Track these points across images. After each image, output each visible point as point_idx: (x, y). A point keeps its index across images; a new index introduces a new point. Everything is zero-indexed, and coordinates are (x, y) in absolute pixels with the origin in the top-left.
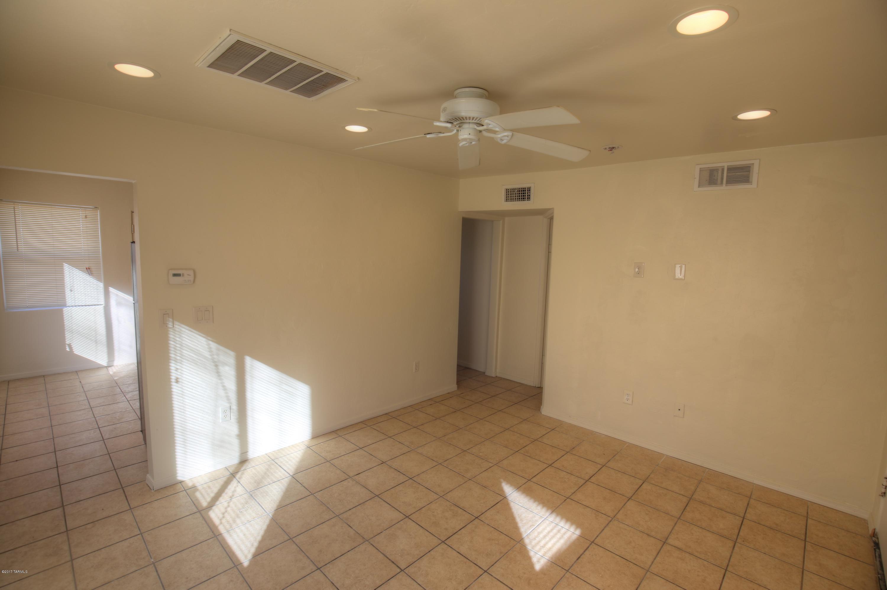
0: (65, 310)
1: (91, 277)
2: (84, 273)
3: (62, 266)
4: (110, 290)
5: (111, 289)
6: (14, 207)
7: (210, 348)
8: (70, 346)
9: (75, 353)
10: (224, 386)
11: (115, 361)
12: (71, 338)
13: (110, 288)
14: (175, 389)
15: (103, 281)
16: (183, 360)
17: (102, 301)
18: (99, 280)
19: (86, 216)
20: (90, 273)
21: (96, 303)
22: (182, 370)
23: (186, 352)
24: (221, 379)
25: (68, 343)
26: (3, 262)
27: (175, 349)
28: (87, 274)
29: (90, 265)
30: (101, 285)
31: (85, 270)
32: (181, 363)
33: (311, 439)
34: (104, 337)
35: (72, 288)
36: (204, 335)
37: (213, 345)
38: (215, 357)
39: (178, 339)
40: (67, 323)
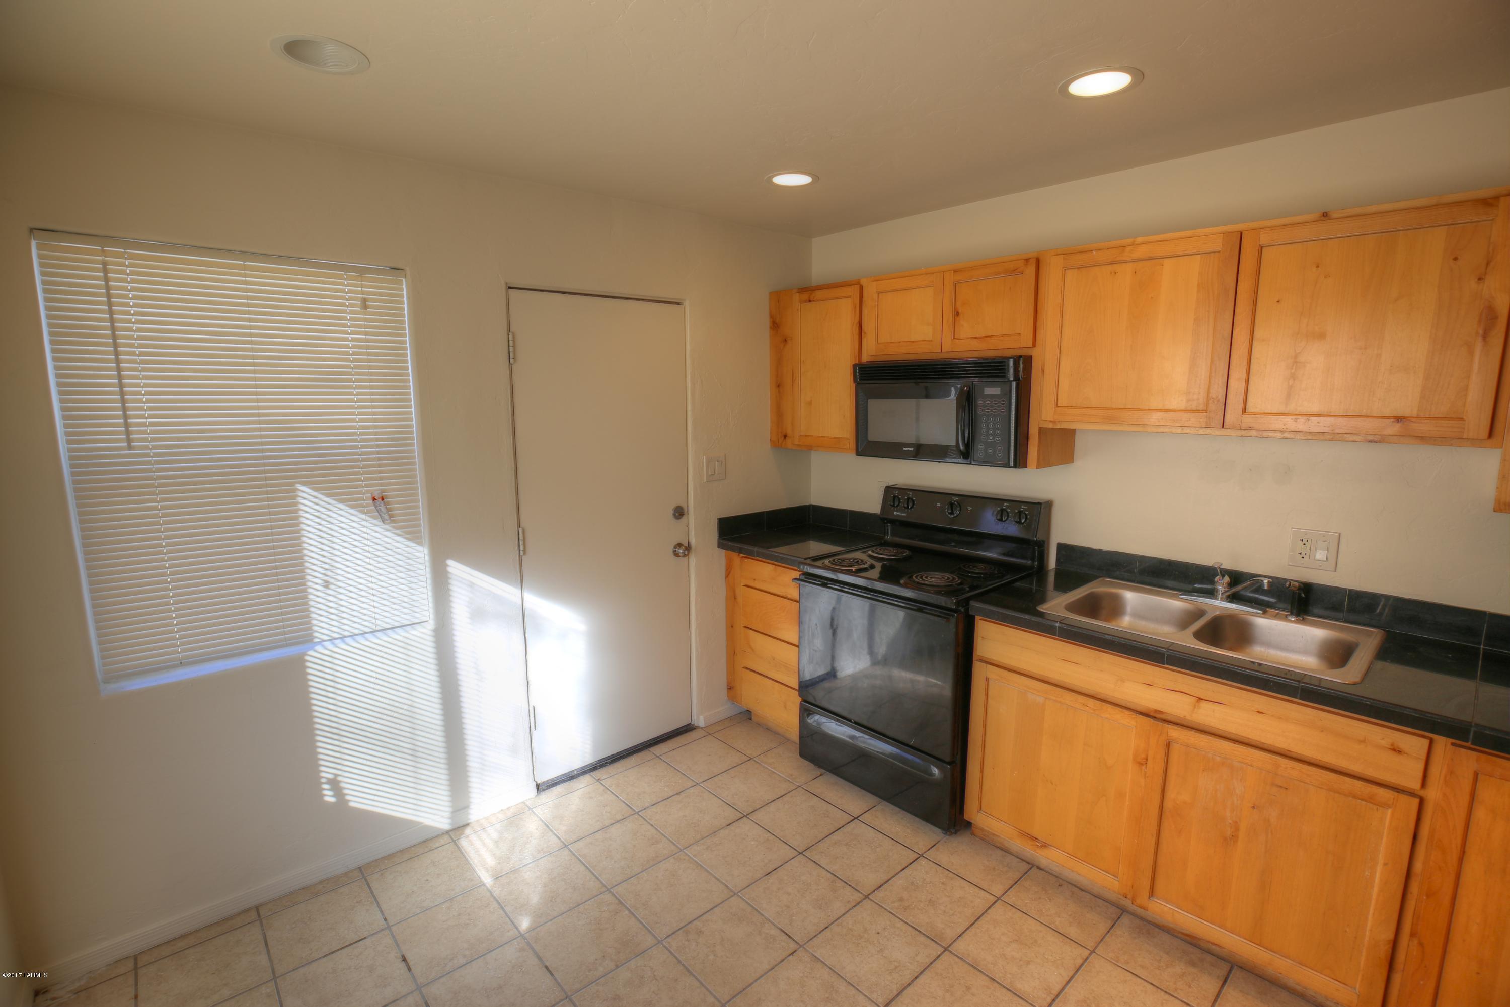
0: (315, 658)
1: (388, 530)
2: (364, 516)
3: (292, 495)
4: (450, 569)
5: (455, 568)
6: (105, 264)
8: (335, 784)
9: (352, 804)
11: (472, 806)
12: (338, 755)
13: (450, 563)
15: (426, 539)
17: (426, 610)
18: (413, 536)
19: (365, 301)
20: (385, 514)
21: (406, 619)
25: (331, 776)
26: (77, 498)
28: (374, 517)
29: (382, 485)
30: (422, 554)
31: (368, 505)
34: (438, 733)
35: (329, 573)
40: (320, 705)
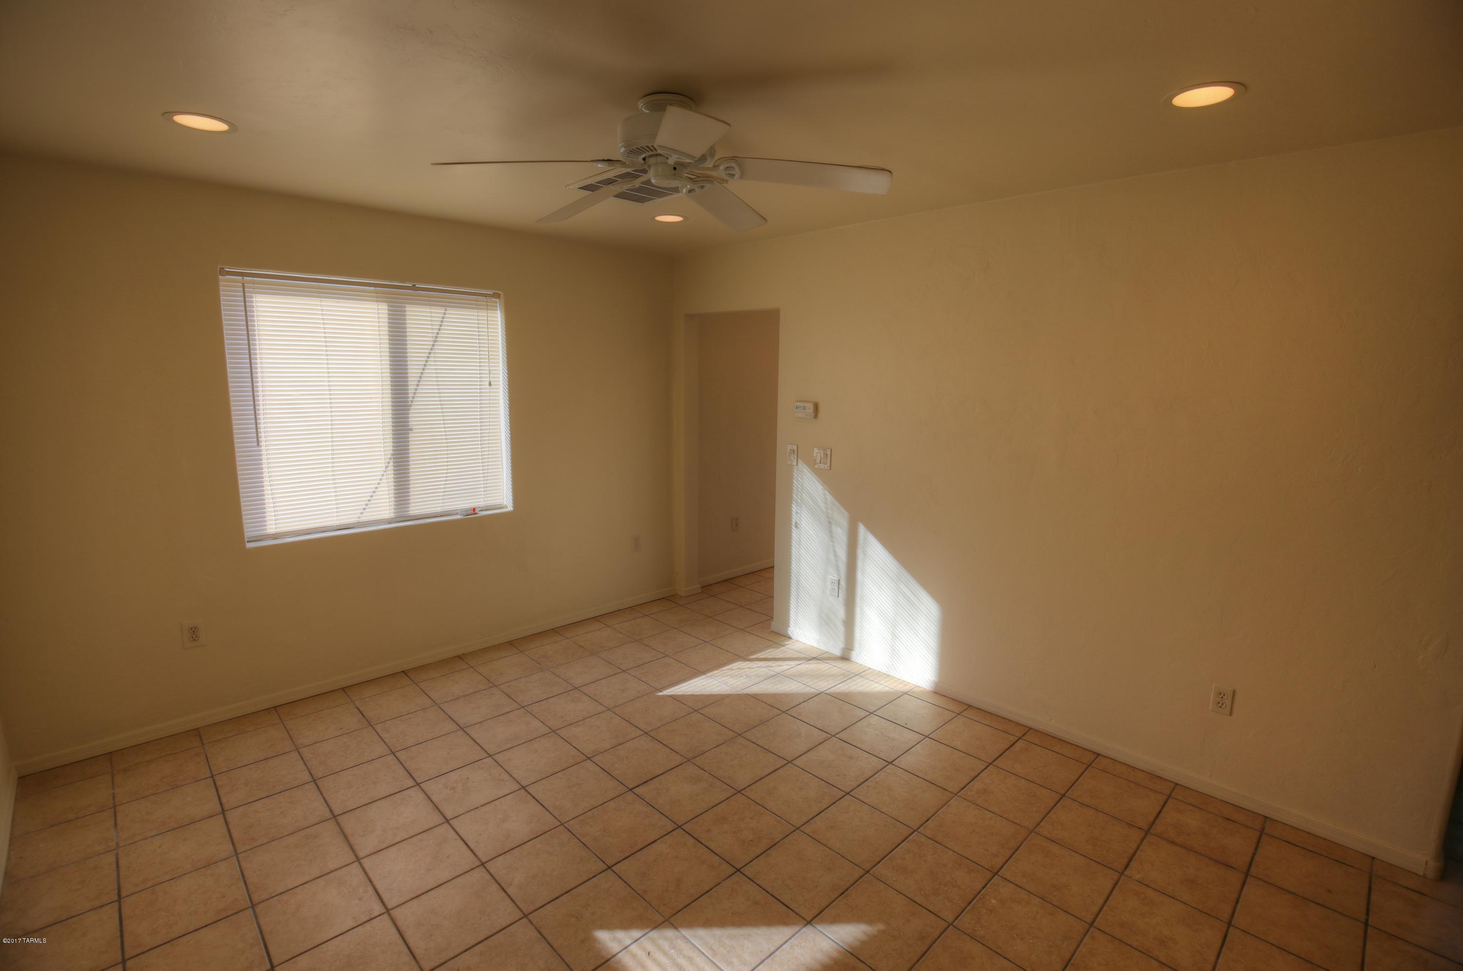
7: (826, 499)
10: (835, 551)
14: (795, 533)
16: (802, 504)
22: (801, 516)
23: (806, 497)
24: (832, 541)
27: (797, 489)
32: (800, 507)
33: (932, 691)
36: (821, 482)
37: (829, 497)
38: (829, 511)
39: (800, 479)
